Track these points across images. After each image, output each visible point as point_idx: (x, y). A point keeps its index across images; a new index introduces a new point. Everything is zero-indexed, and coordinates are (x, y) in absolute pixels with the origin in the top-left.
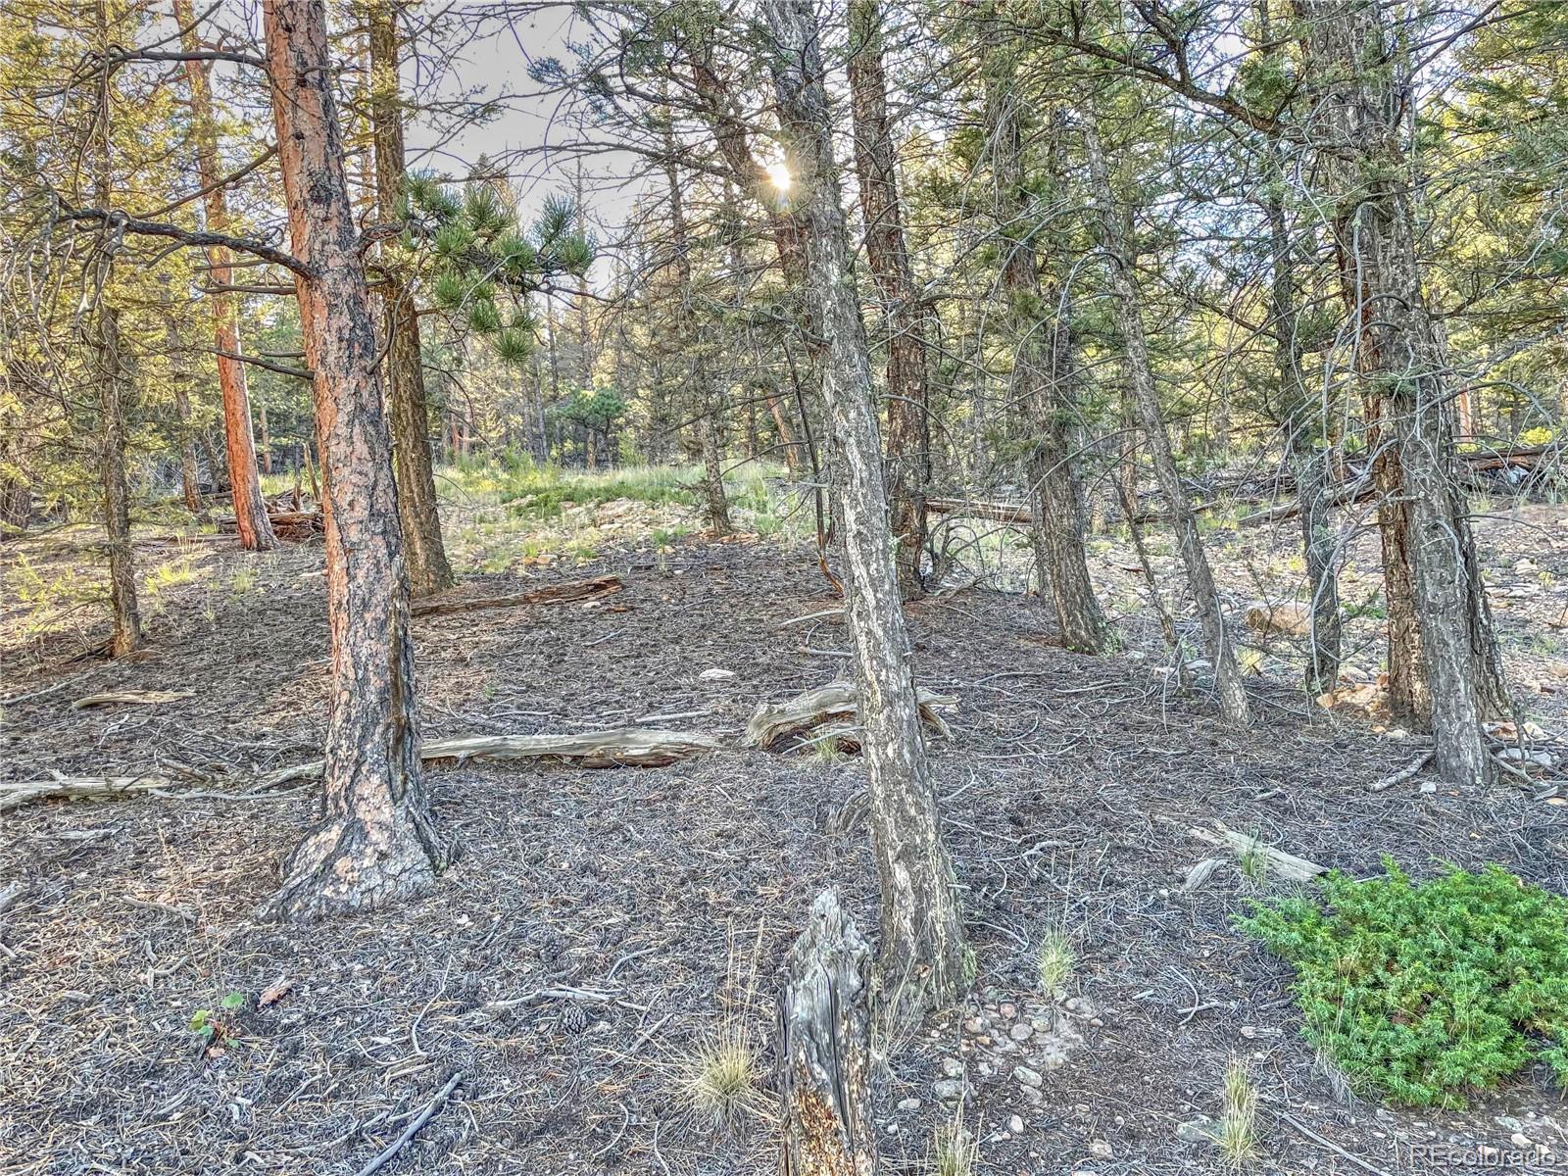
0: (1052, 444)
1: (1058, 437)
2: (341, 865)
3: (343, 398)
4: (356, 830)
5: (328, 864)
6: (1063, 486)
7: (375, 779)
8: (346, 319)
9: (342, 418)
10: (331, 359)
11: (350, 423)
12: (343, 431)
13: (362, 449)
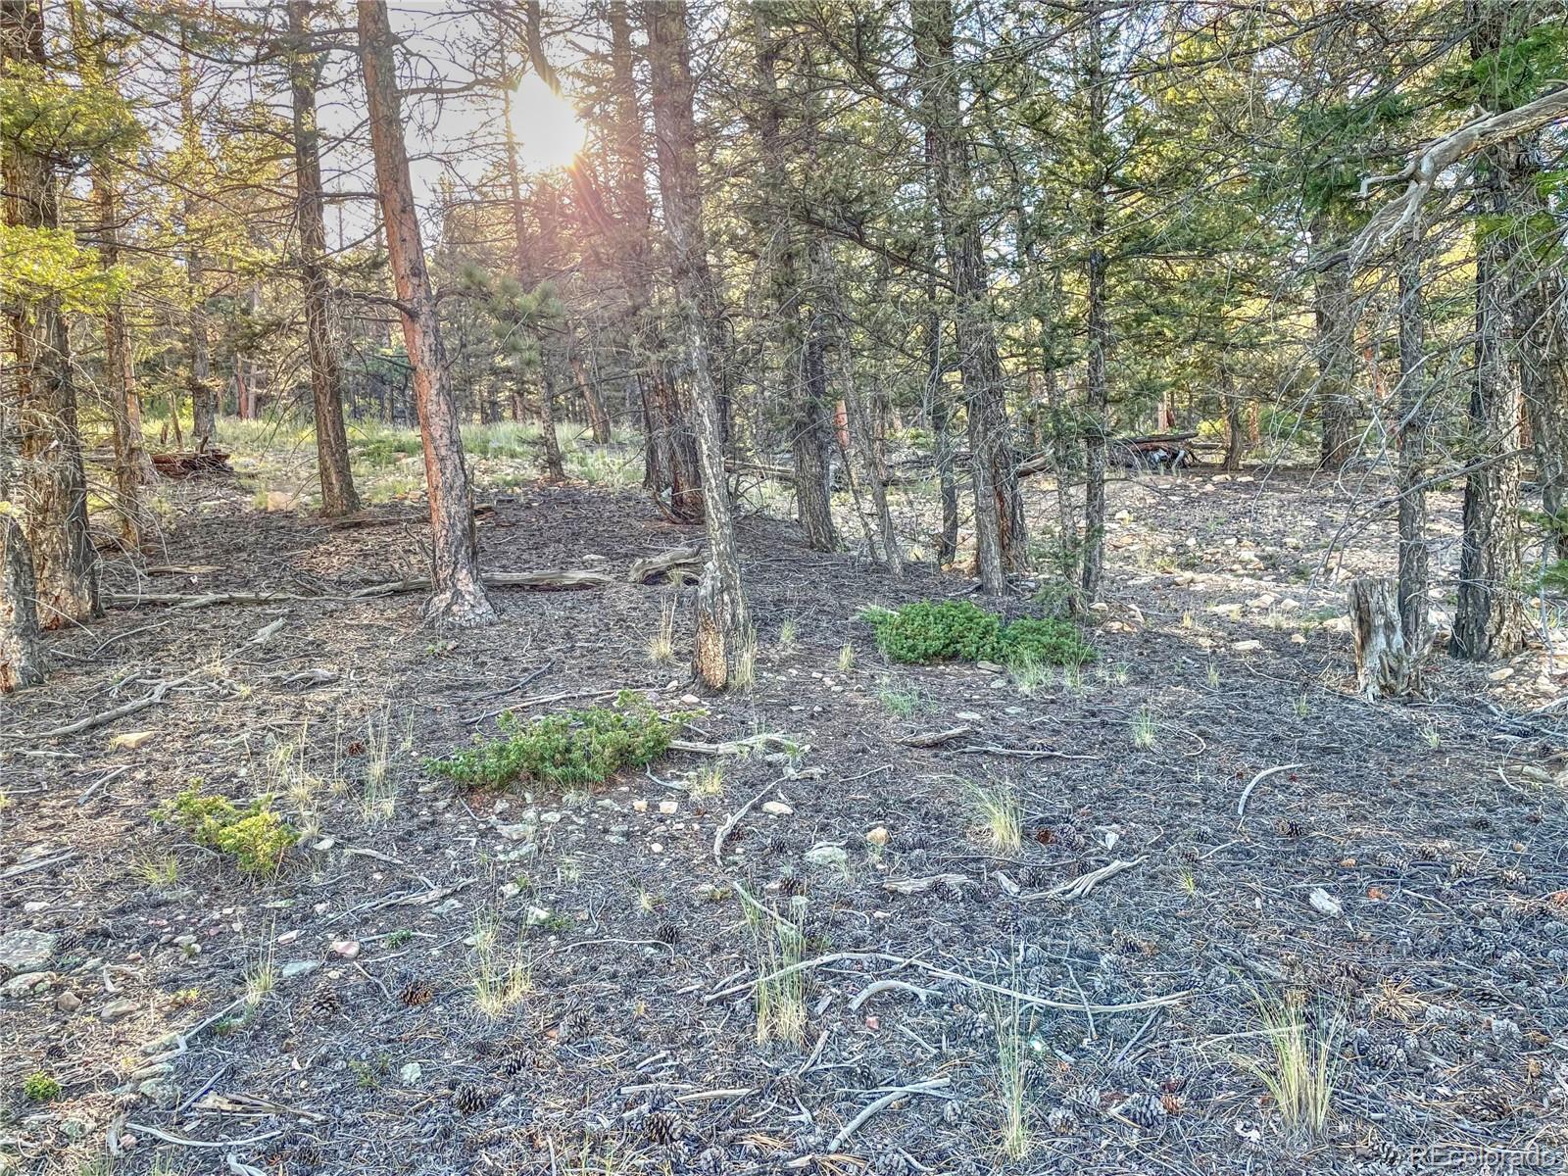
0: (806, 420)
1: (810, 415)
2: (455, 608)
3: (434, 381)
4: (458, 594)
5: (449, 606)
6: (812, 447)
7: (465, 571)
8: (432, 339)
9: (433, 392)
10: (426, 360)
11: (438, 394)
12: (434, 398)
13: (444, 408)
